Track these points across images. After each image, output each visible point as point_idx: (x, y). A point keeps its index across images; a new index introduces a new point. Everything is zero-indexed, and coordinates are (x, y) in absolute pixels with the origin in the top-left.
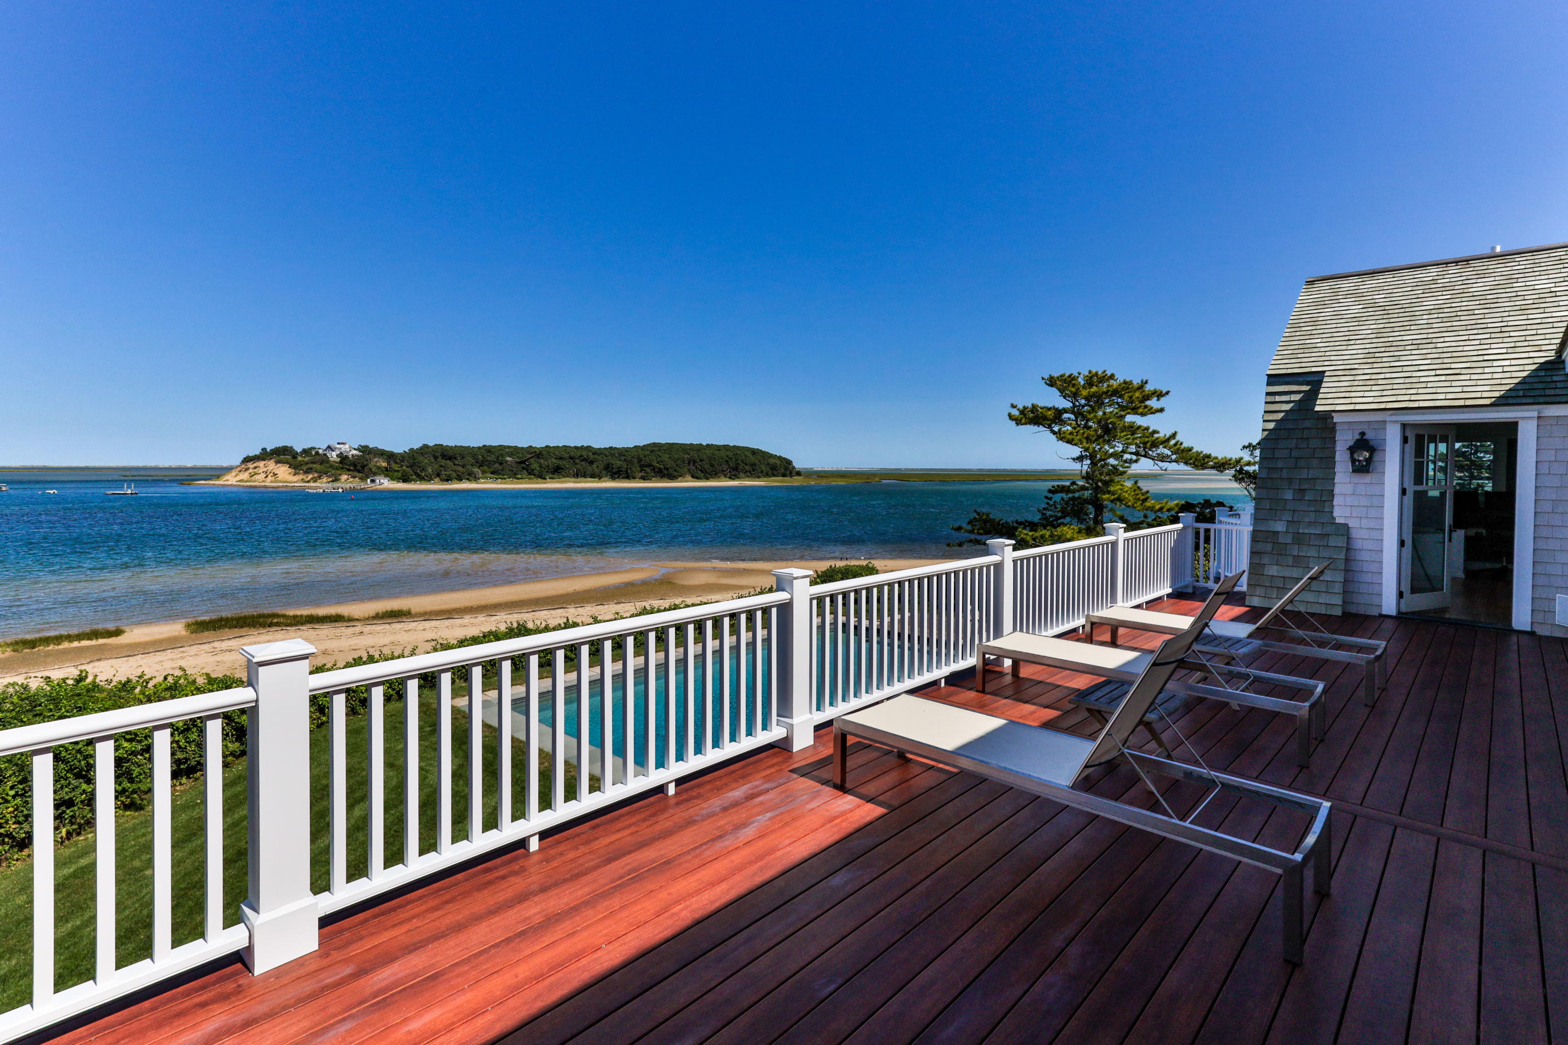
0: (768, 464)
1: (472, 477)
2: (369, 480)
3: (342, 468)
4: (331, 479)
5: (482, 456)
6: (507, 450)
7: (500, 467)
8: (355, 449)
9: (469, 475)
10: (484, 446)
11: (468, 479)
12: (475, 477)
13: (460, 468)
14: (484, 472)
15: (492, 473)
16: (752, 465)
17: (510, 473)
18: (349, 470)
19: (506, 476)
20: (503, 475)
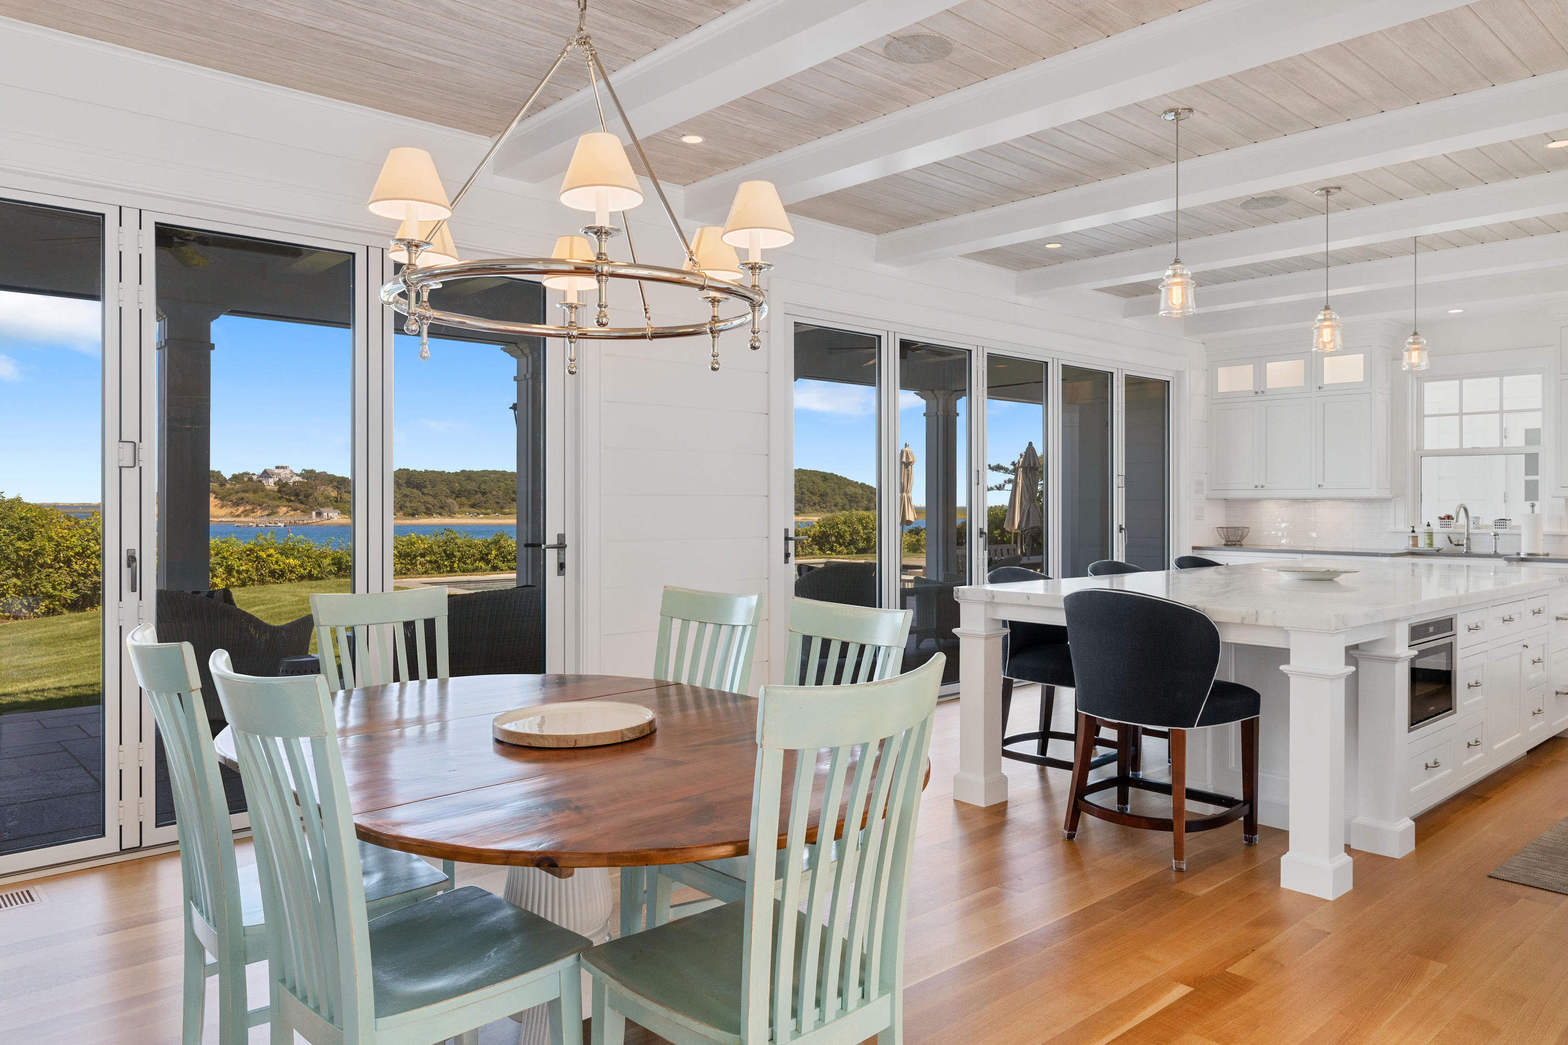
0: (846, 494)
1: (444, 510)
2: (314, 513)
3: (281, 498)
4: (267, 512)
5: (460, 485)
6: (493, 476)
7: (483, 499)
8: (297, 475)
9: (442, 508)
10: (463, 471)
11: (440, 514)
12: (450, 510)
13: (430, 499)
14: (461, 505)
15: (473, 506)
16: (821, 495)
17: (495, 506)
18: (290, 501)
19: (489, 511)
20: (487, 509)
